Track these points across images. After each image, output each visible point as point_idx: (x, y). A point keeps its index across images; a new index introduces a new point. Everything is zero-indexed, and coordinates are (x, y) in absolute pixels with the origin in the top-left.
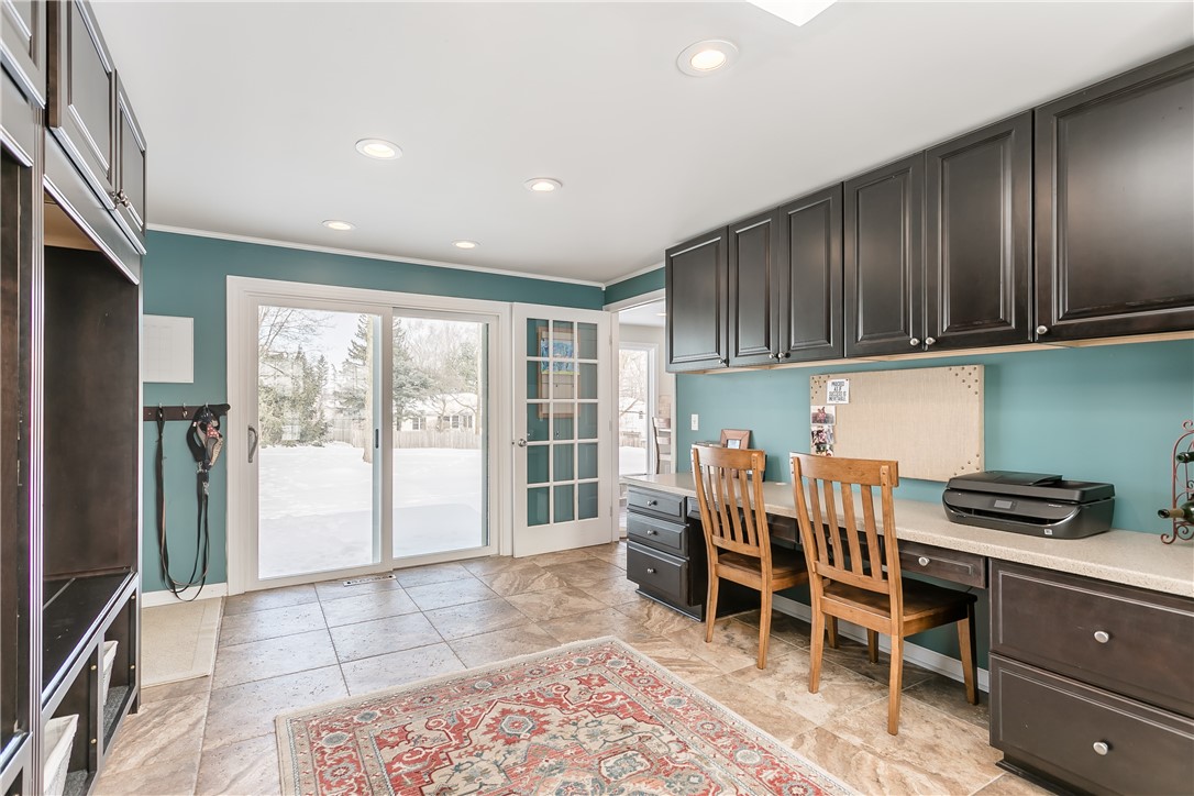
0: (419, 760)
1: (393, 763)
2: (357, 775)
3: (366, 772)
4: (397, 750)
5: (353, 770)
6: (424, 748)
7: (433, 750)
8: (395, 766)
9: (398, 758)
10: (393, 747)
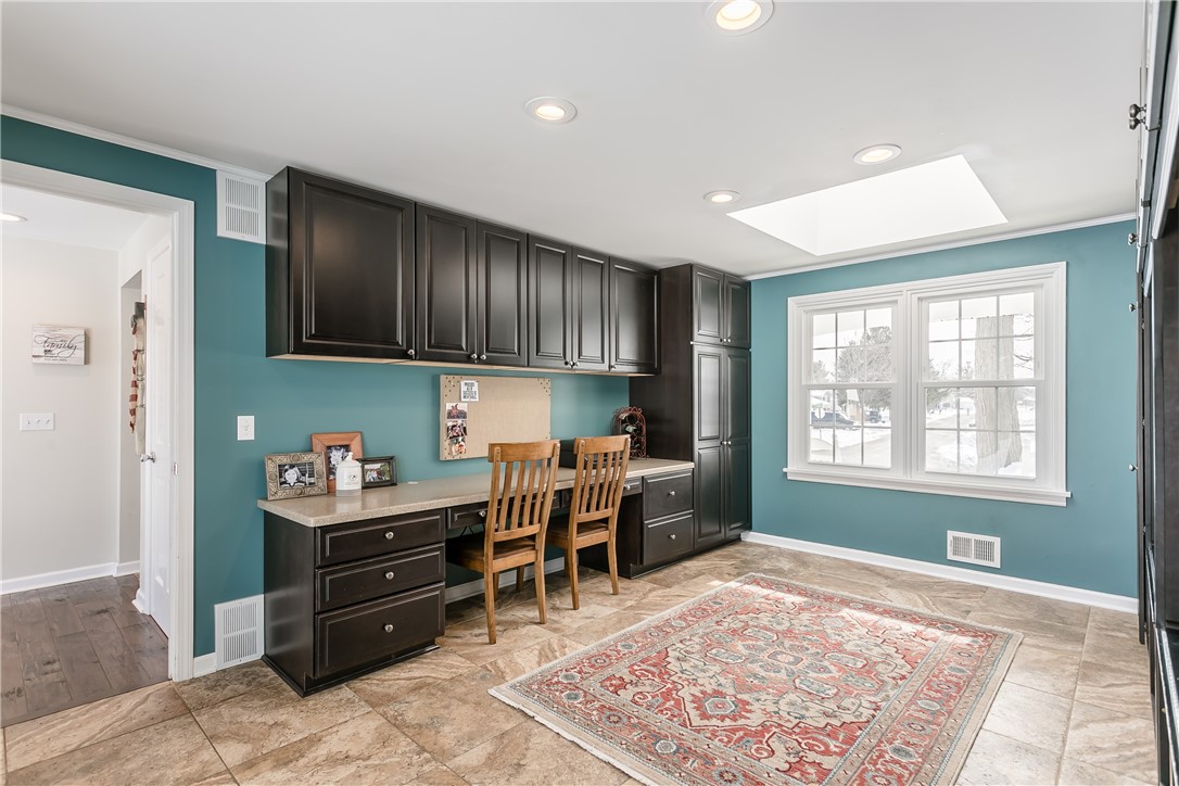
0: (814, 739)
1: (835, 753)
2: (870, 767)
3: (863, 764)
4: (819, 759)
5: (871, 774)
6: (800, 744)
7: (797, 737)
8: (837, 750)
9: (827, 752)
10: (819, 764)
